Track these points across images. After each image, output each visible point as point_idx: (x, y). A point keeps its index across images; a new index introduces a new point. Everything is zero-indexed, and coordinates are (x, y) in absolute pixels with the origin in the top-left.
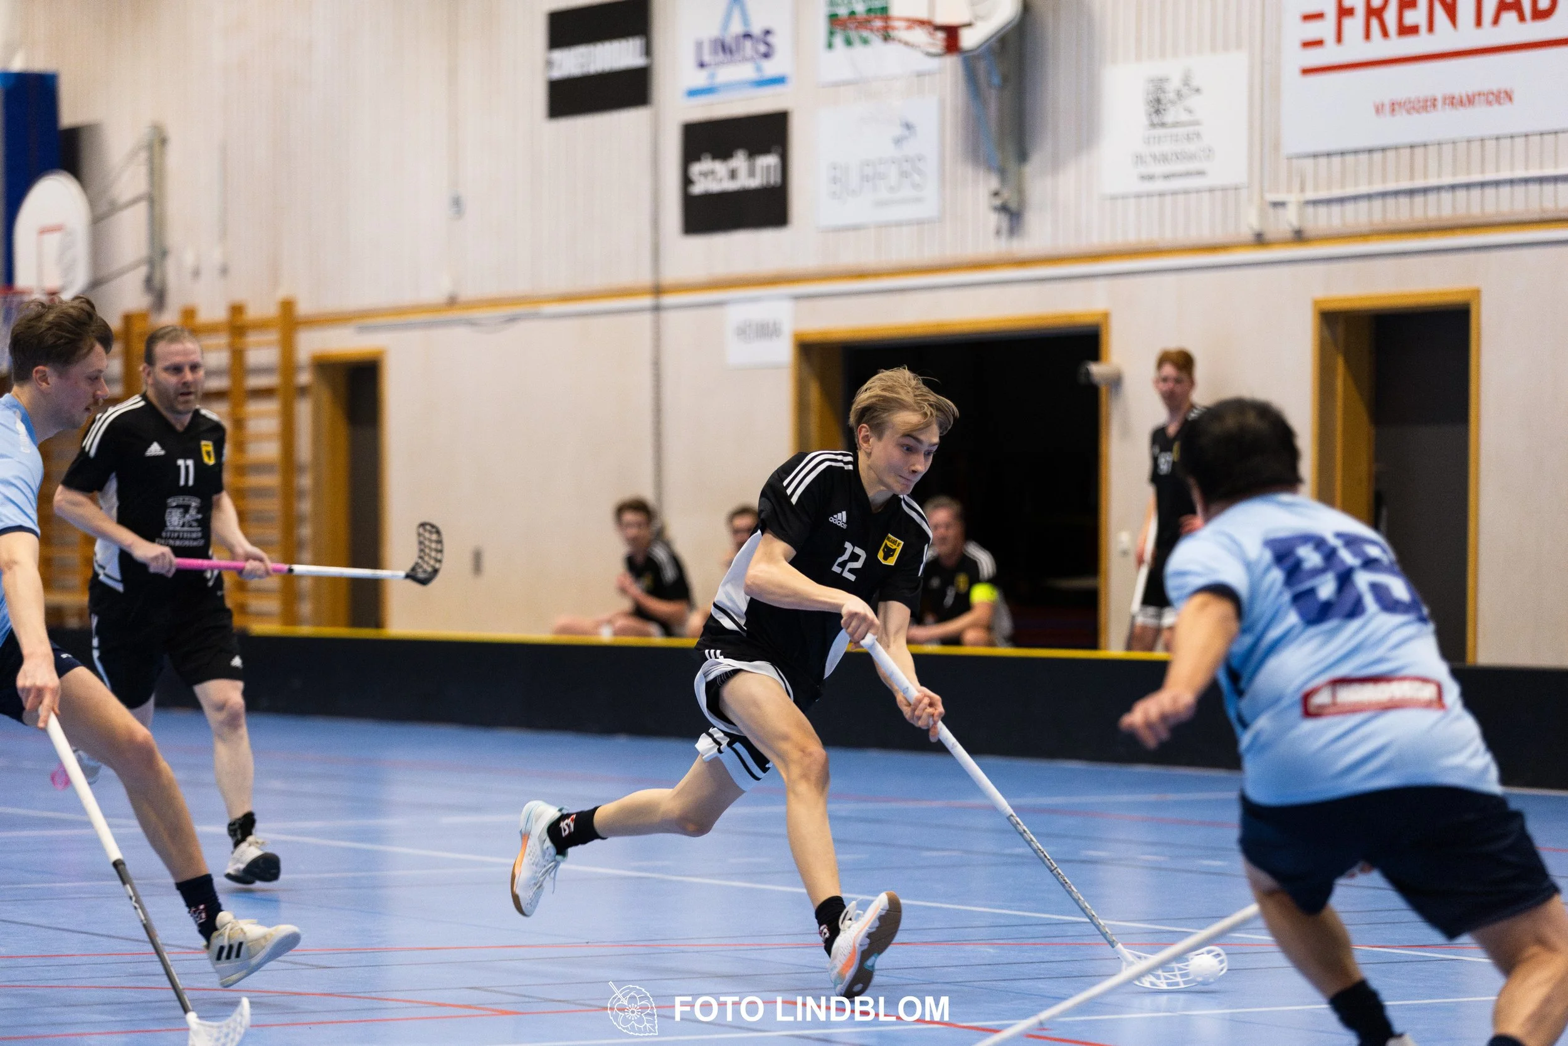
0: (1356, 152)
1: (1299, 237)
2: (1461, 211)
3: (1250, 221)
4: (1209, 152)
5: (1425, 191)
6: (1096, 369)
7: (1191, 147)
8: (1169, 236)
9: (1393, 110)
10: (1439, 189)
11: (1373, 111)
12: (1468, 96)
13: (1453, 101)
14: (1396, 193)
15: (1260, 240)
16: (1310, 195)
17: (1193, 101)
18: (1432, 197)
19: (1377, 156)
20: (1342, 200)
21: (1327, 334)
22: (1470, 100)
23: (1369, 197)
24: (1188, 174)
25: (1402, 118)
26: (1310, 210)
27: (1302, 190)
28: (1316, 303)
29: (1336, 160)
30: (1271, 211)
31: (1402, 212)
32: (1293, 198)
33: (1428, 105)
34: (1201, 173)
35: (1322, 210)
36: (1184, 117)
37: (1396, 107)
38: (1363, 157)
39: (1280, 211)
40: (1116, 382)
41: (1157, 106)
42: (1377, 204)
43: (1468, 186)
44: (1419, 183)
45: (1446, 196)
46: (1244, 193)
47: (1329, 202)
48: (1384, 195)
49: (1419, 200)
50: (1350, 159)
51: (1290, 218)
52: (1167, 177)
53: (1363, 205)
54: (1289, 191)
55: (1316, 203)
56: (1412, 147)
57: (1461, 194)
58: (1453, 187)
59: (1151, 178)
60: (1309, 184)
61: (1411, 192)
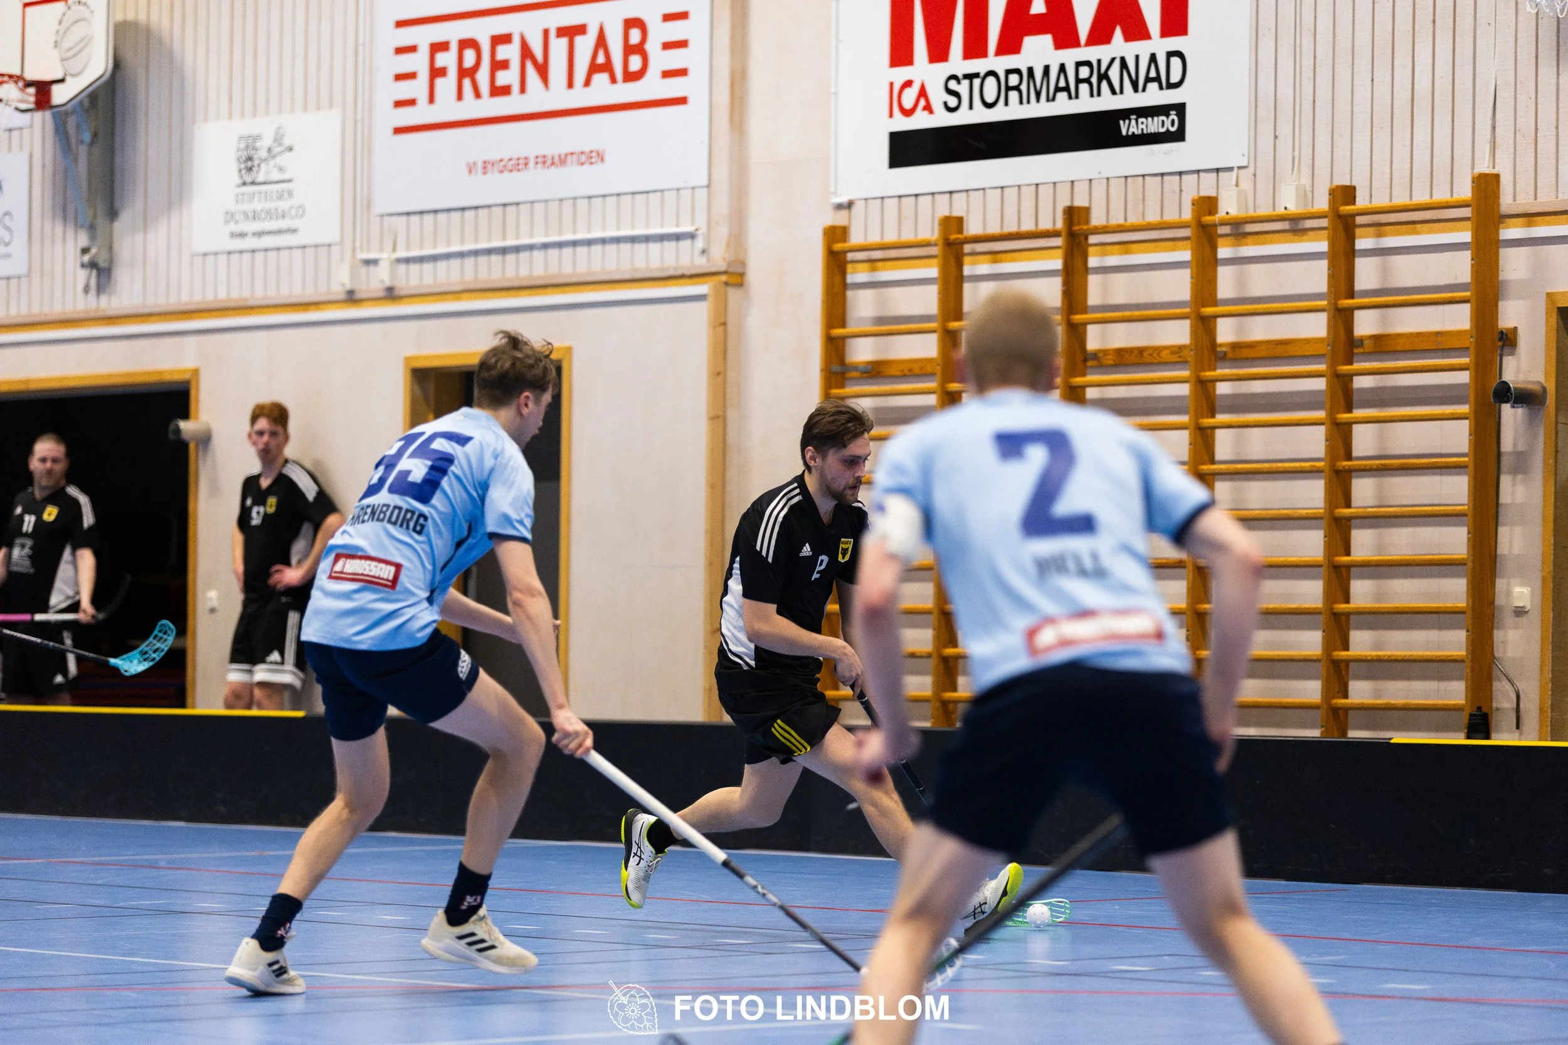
0: (449, 210)
1: (391, 295)
2: (553, 270)
3: (342, 279)
4: (301, 211)
5: (517, 249)
6: (186, 426)
7: (283, 205)
8: (260, 293)
9: (485, 168)
10: (531, 247)
11: (465, 171)
12: (560, 156)
13: (544, 161)
14: (489, 252)
15: (351, 298)
16: (402, 253)
17: (284, 159)
18: (524, 255)
19: (469, 215)
20: (434, 258)
21: (418, 392)
22: (562, 160)
23: (461, 255)
24: (279, 232)
25: (494, 177)
26: (402, 267)
27: (394, 250)
28: (407, 360)
29: (428, 219)
30: (363, 269)
31: (493, 271)
32: (386, 256)
33: (520, 164)
34: (294, 231)
35: (414, 268)
36: (275, 176)
37: (489, 167)
38: (455, 216)
39: (372, 268)
40: (205, 440)
41: (248, 164)
42: (470, 262)
43: (560, 245)
44: (510, 242)
45: (538, 255)
46: (335, 250)
47: (421, 260)
48: (476, 253)
49: (511, 258)
50: (442, 217)
51: (381, 277)
52: (259, 234)
53: (455, 263)
54: (381, 250)
55: (407, 261)
56: (505, 205)
57: (553, 253)
58: (545, 246)
59: (242, 235)
60: (401, 244)
61: (504, 251)
